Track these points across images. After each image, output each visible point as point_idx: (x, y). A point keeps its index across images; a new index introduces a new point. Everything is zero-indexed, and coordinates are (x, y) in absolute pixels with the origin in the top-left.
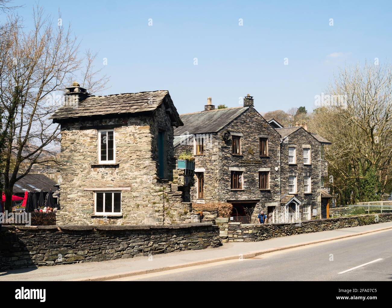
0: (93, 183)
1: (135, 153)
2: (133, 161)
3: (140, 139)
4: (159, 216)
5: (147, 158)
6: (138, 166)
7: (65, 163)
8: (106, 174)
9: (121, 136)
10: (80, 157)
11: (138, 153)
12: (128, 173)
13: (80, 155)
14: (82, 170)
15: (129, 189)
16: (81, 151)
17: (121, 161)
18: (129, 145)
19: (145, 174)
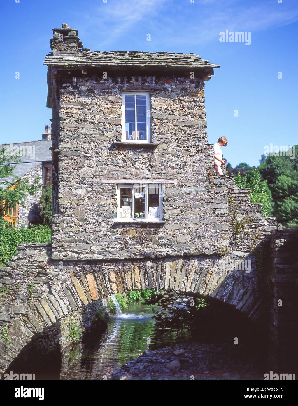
0: (117, 172)
1: (181, 129)
2: (180, 141)
3: (189, 109)
4: (222, 221)
5: (200, 138)
6: (187, 149)
7: (68, 140)
8: (137, 160)
9: (161, 103)
10: (92, 131)
11: (187, 130)
12: (173, 158)
13: (94, 128)
14: (97, 151)
15: (175, 182)
16: (96, 122)
17: (162, 140)
18: (173, 117)
19: (199, 161)
